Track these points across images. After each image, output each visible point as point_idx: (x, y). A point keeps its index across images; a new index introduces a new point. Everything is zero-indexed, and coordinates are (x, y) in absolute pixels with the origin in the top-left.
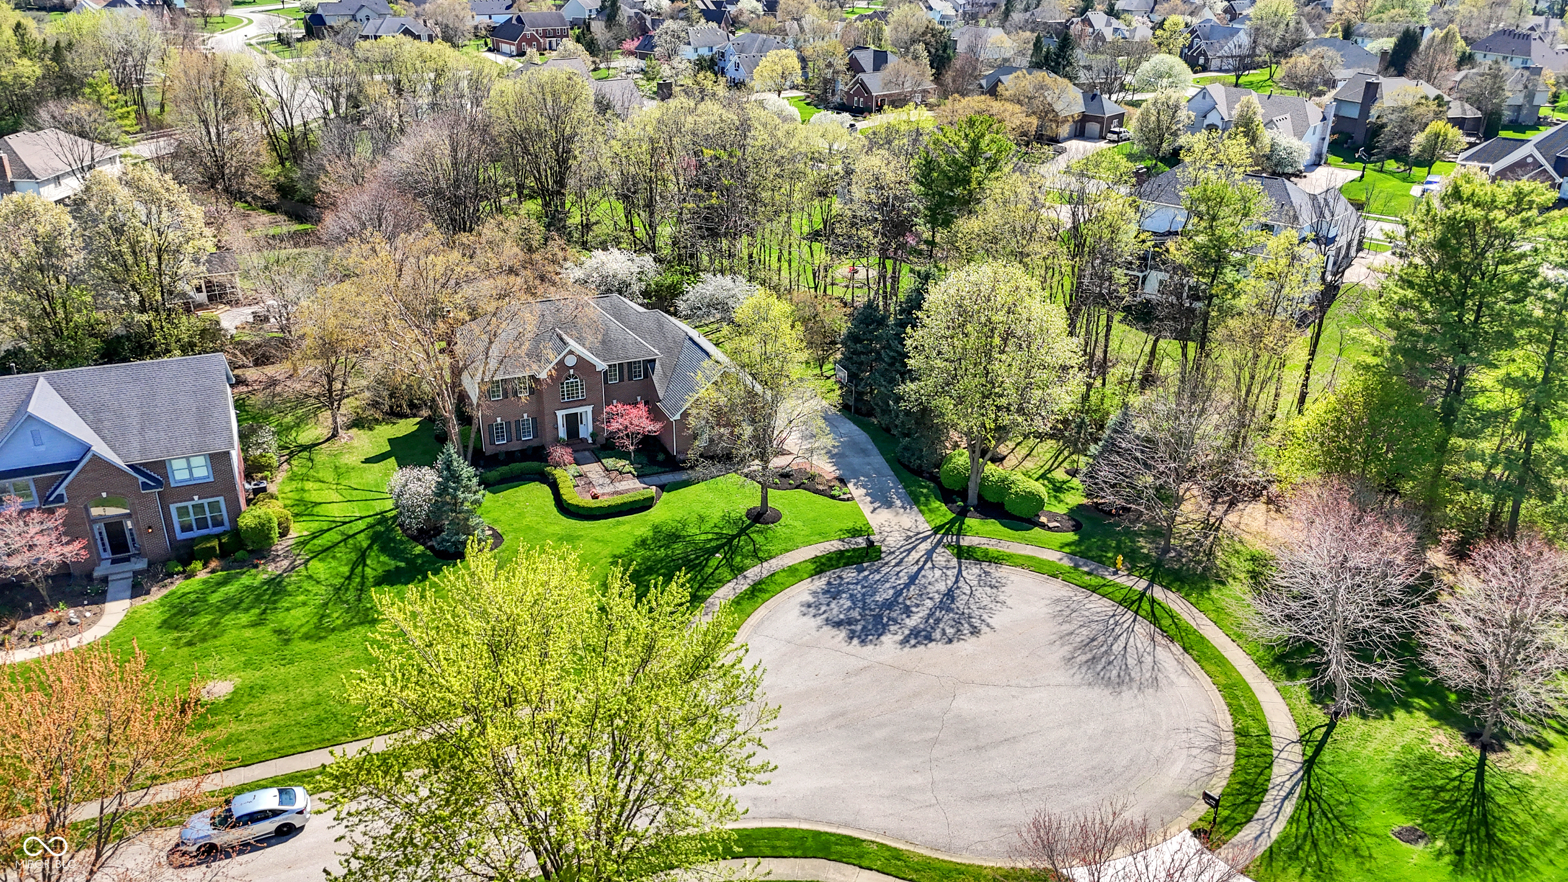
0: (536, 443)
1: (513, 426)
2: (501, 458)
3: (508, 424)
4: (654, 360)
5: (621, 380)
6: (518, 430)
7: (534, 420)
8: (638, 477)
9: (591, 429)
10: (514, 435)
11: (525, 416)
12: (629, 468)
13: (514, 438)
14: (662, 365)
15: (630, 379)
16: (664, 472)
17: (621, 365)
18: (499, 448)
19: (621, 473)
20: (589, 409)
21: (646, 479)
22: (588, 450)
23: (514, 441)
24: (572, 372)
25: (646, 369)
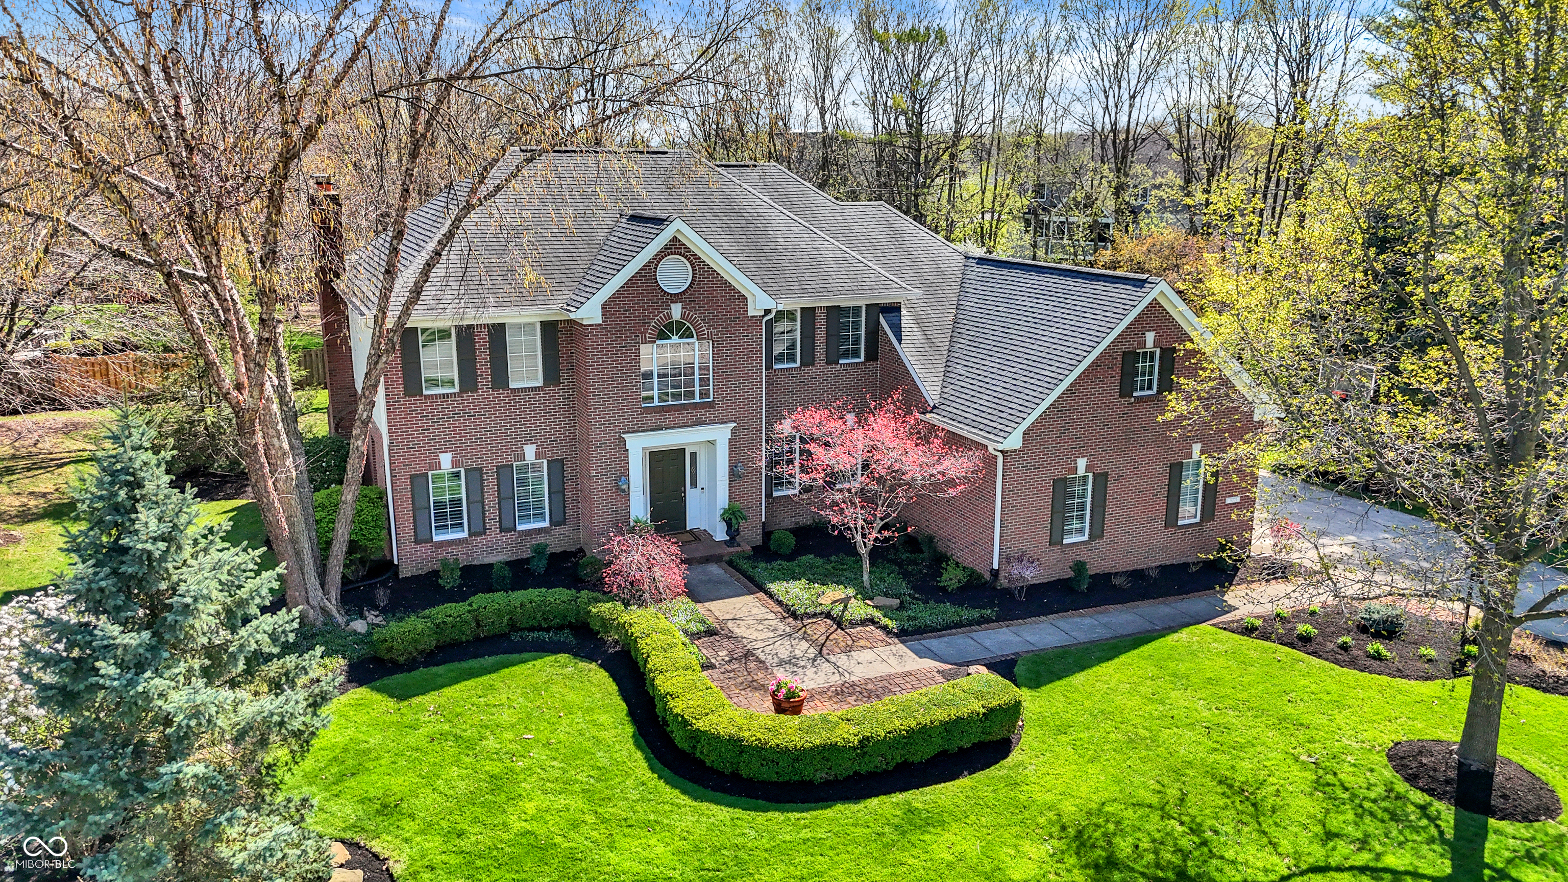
0: (557, 543)
1: (491, 483)
2: (448, 582)
3: (475, 475)
4: (893, 310)
5: (808, 360)
6: (504, 498)
7: (555, 467)
8: (903, 635)
9: (722, 499)
10: (492, 513)
11: (530, 451)
12: (859, 609)
13: (493, 524)
14: (919, 322)
15: (832, 360)
16: (983, 621)
17: (809, 313)
18: (443, 554)
19: (839, 623)
20: (721, 434)
21: (934, 643)
22: (716, 559)
23: (493, 534)
24: (676, 311)
25: (874, 332)
